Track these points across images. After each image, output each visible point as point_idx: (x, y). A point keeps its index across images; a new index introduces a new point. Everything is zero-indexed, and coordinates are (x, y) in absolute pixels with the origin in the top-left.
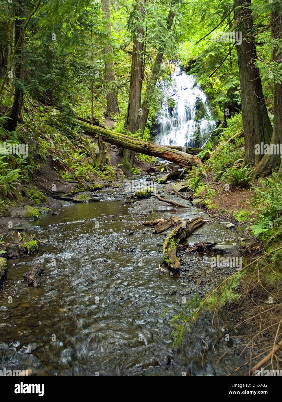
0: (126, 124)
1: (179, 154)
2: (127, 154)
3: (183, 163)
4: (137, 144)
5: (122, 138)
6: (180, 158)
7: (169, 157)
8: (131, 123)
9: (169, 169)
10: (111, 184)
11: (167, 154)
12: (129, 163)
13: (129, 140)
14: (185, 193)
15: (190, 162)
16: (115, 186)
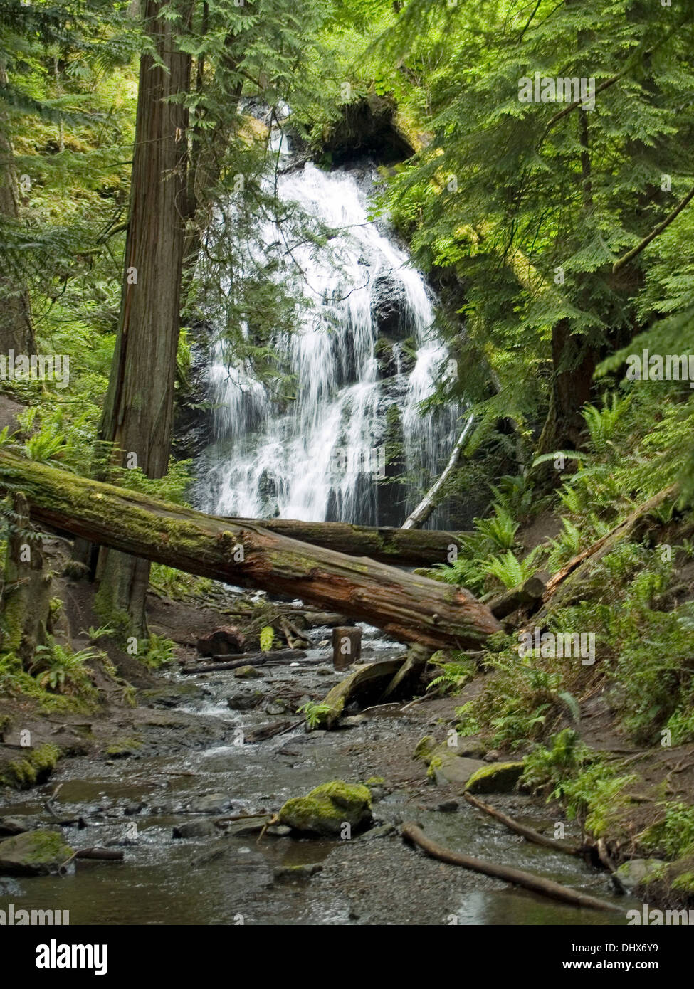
0: (108, 432)
1: (388, 583)
2: (119, 572)
3: (407, 625)
4: (185, 534)
5: (108, 505)
6: (394, 598)
7: (339, 595)
8: (133, 427)
9: (294, 634)
10: (89, 739)
11: (329, 582)
12: (127, 617)
13: (143, 511)
14: (507, 800)
15: (441, 618)
16: (113, 750)
